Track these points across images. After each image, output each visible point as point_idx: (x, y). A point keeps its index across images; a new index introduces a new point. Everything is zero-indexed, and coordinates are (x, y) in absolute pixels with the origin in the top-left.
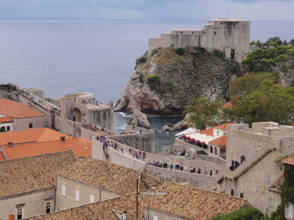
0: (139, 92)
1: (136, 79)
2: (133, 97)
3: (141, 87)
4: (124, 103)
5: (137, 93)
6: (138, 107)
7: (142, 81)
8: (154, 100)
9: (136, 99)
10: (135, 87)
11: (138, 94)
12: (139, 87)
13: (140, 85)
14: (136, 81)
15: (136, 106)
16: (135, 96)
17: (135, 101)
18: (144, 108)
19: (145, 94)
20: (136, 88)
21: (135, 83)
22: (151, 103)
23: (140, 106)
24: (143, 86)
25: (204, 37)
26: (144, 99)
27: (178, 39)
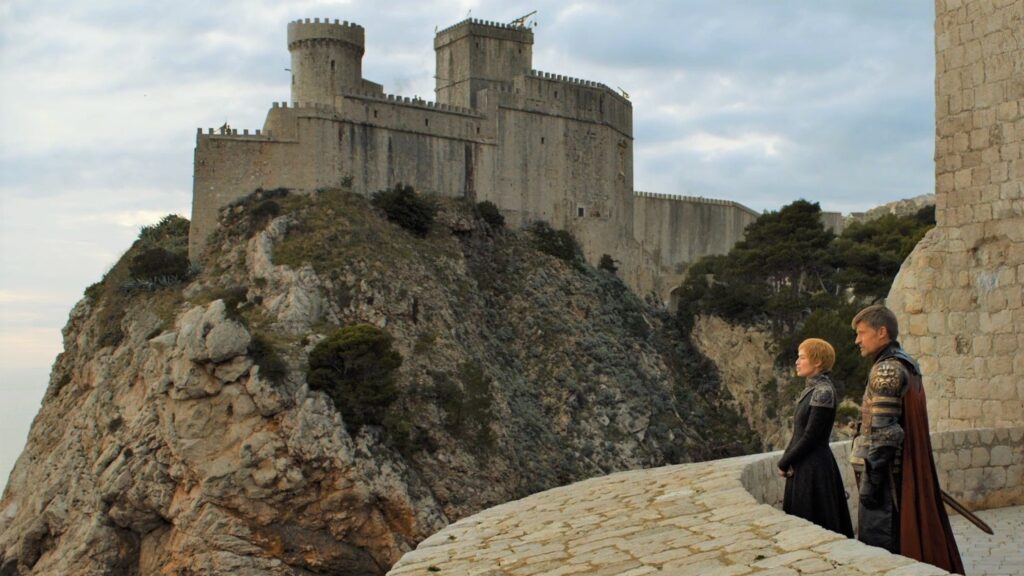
0: (261, 454)
1: (227, 360)
2: (216, 492)
3: (270, 417)
4: (102, 544)
5: (248, 459)
6: (263, 561)
7: (275, 373)
8: (378, 502)
9: (239, 501)
10: (223, 418)
11: (256, 464)
12: (252, 421)
13: (271, 403)
14: (227, 378)
15: (250, 554)
16: (230, 485)
17: (233, 520)
18: (312, 561)
19: (309, 462)
20: (226, 424)
21: (218, 393)
22: (358, 520)
23: (276, 551)
24: (289, 405)
25: (485, 149)
26: (300, 501)
27: (373, 148)
